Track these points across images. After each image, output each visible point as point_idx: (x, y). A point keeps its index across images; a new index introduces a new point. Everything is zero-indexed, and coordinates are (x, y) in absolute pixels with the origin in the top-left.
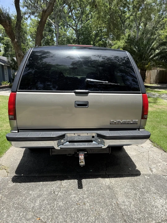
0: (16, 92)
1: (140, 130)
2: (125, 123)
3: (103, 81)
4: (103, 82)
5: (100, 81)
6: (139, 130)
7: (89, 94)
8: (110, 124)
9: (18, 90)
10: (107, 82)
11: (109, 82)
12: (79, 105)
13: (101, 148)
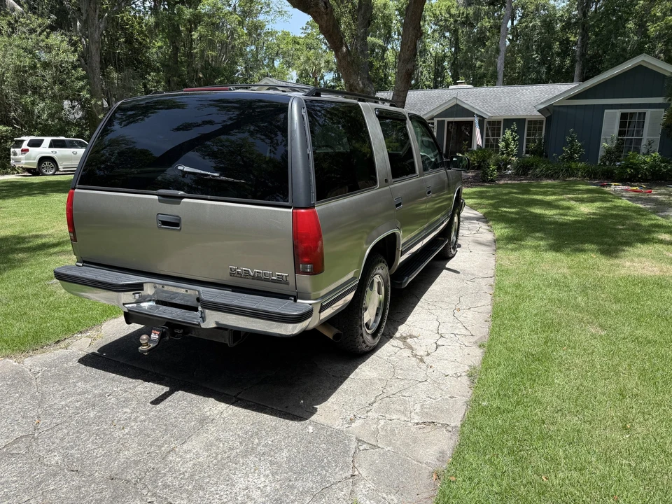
0: (74, 189)
1: (298, 301)
2: (259, 278)
3: (209, 173)
4: (209, 175)
5: (202, 172)
6: (295, 301)
7: (185, 200)
8: (231, 275)
9: (77, 186)
10: (216, 174)
11: (221, 175)
12: (164, 223)
13: (197, 327)
